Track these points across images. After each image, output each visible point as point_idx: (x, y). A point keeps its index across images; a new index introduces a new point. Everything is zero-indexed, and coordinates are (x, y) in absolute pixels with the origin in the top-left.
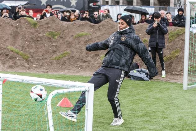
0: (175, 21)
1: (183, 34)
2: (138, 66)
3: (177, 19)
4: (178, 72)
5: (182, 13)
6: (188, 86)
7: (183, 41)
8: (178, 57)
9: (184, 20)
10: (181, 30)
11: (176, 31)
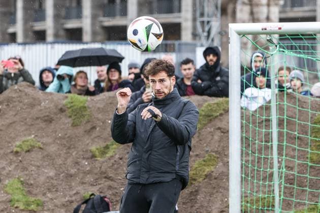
0: (199, 81)
1: (221, 115)
2: (108, 204)
3: (206, 77)
5: (215, 59)
7: (222, 132)
8: (211, 174)
9: (221, 77)
10: (217, 104)
11: (203, 108)
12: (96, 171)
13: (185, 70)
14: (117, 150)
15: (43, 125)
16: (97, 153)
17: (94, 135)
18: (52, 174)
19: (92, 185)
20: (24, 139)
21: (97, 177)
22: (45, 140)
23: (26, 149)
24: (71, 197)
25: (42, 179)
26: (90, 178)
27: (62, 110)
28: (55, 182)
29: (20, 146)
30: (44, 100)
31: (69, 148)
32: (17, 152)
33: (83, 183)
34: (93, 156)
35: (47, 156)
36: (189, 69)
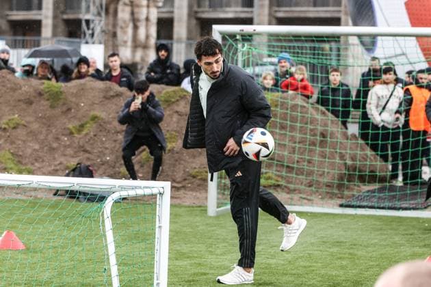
0: (152, 74)
1: (178, 100)
2: (91, 172)
4: (178, 183)
5: (166, 54)
6: (218, 207)
7: (180, 115)
8: (173, 150)
10: (174, 91)
11: (162, 95)
12: (75, 145)
13: (112, 62)
14: (91, 129)
15: (24, 106)
16: (74, 131)
17: (70, 116)
18: (37, 147)
19: (73, 157)
20: (10, 118)
21: (75, 150)
22: (28, 119)
23: (12, 126)
24: (55, 166)
25: (29, 151)
26: (69, 151)
27: (40, 94)
28: (41, 154)
29: (7, 124)
30: (24, 86)
31: (49, 126)
32: (5, 129)
33: (65, 155)
34: (71, 133)
35: (31, 132)
36: (116, 61)
